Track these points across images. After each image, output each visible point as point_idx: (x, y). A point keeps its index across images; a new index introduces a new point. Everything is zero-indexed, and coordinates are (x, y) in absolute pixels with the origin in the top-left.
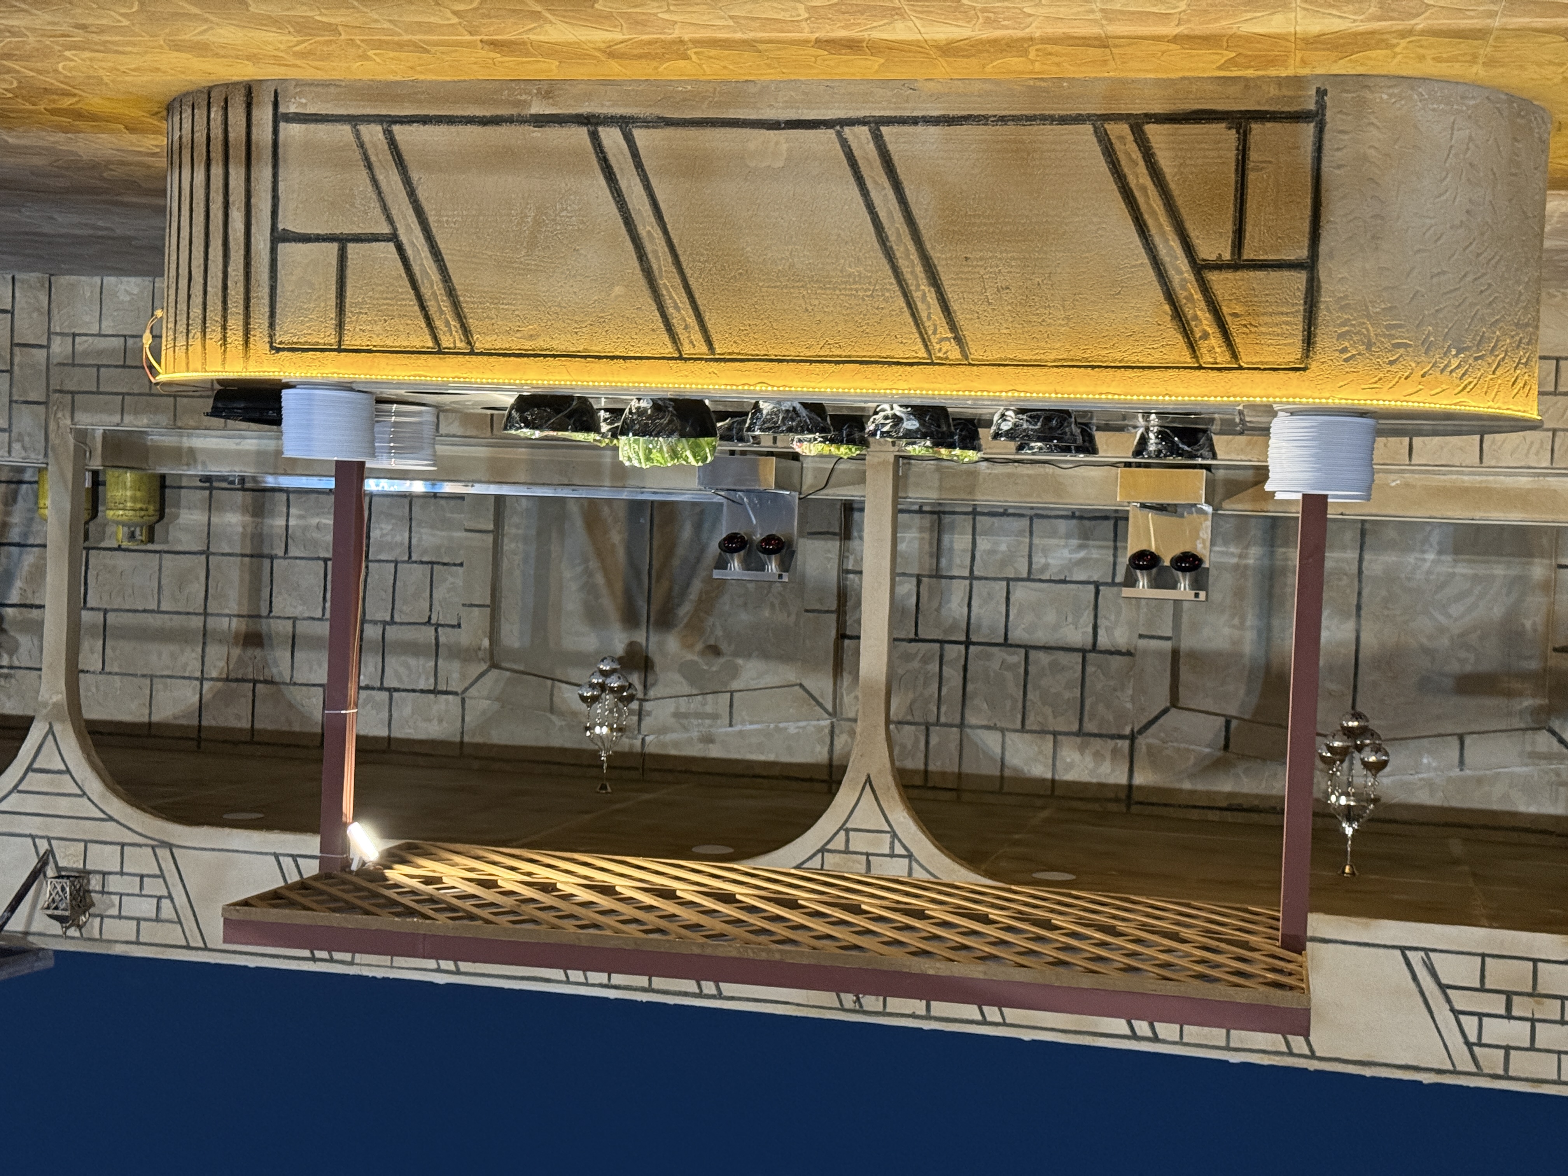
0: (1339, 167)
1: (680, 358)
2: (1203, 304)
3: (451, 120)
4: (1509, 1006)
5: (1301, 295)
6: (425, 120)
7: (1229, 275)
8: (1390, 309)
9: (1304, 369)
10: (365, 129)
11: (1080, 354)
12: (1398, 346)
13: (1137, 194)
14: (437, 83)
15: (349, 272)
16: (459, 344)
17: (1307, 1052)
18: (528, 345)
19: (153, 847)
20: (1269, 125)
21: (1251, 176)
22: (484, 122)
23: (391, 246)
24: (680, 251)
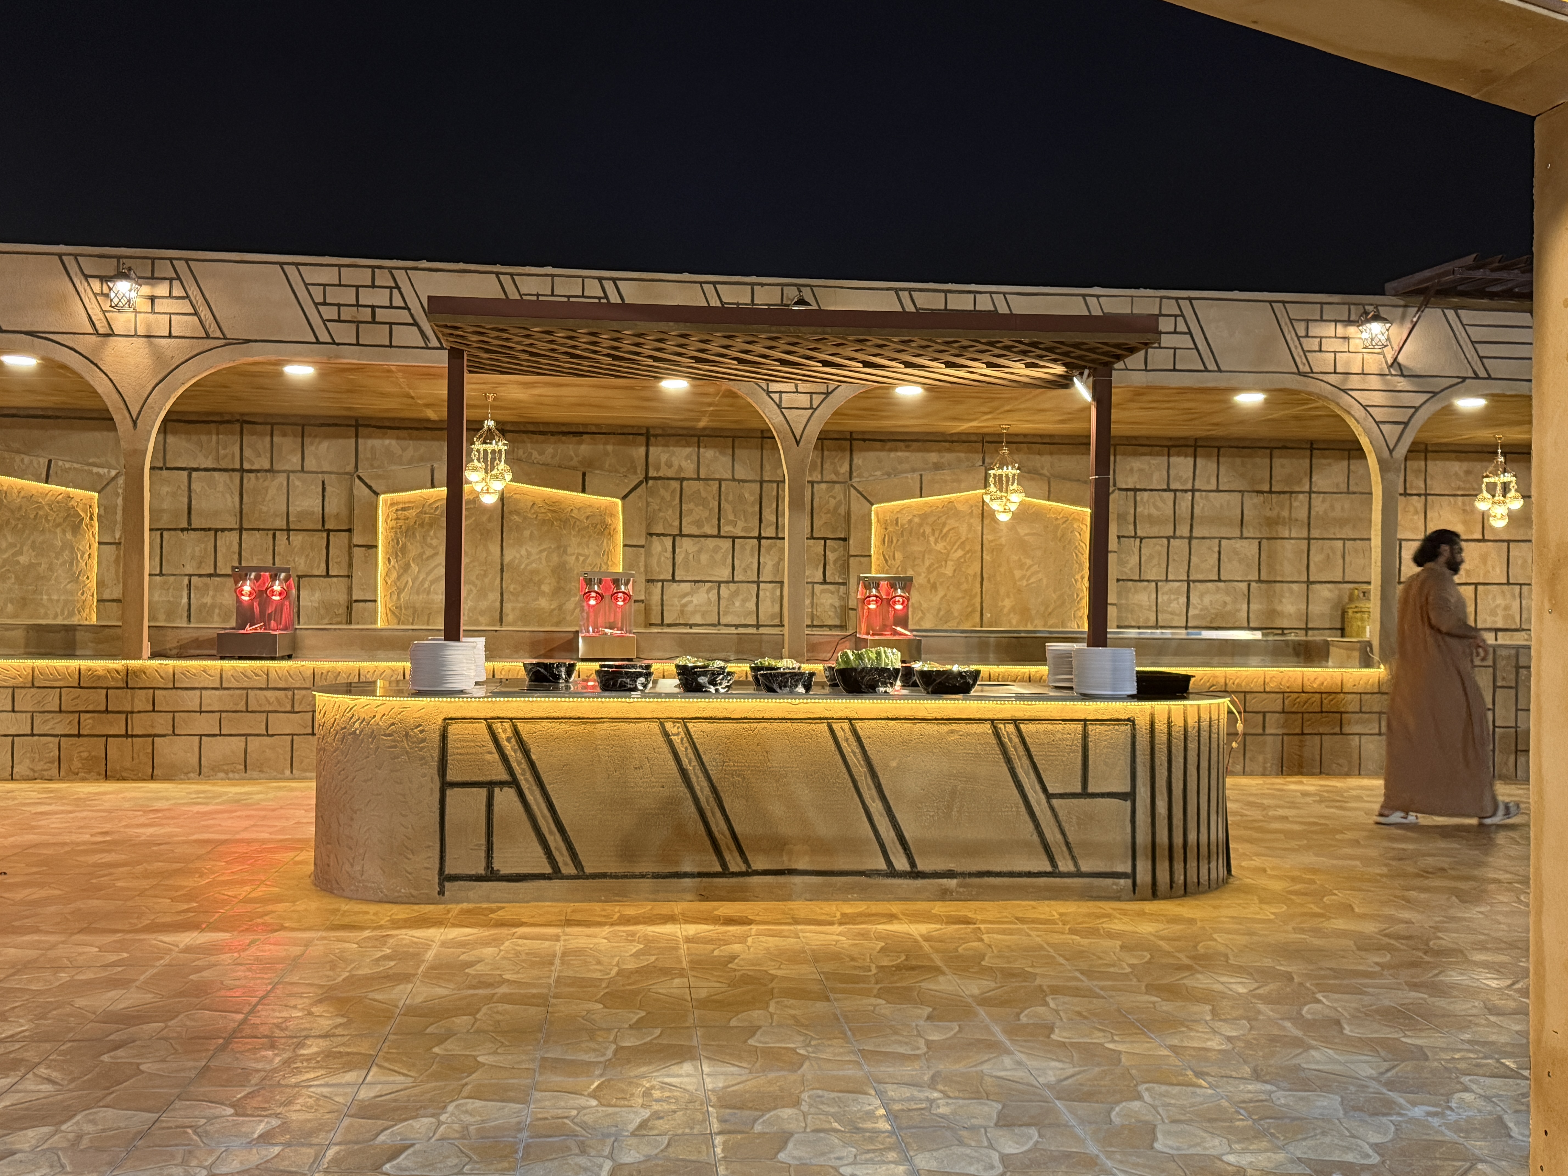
0: (429, 847)
1: (850, 720)
2: (511, 760)
3: (1011, 874)
4: (373, 314)
5: (449, 766)
6: (1029, 874)
7: (495, 778)
8: (395, 758)
9: (445, 719)
10: (1071, 868)
11: (588, 726)
12: (390, 735)
13: (555, 829)
14: (1021, 899)
15: (1079, 773)
16: (1002, 726)
17: (501, 277)
18: (954, 727)
19: (1312, 372)
20: (473, 872)
21: (483, 841)
22: (989, 874)
23: (1051, 790)
24: (853, 789)
